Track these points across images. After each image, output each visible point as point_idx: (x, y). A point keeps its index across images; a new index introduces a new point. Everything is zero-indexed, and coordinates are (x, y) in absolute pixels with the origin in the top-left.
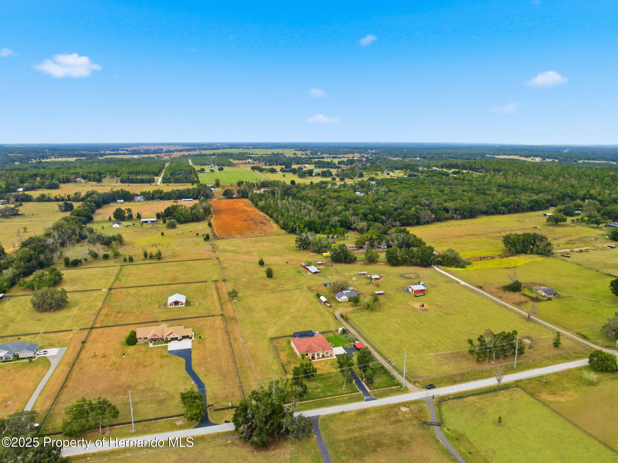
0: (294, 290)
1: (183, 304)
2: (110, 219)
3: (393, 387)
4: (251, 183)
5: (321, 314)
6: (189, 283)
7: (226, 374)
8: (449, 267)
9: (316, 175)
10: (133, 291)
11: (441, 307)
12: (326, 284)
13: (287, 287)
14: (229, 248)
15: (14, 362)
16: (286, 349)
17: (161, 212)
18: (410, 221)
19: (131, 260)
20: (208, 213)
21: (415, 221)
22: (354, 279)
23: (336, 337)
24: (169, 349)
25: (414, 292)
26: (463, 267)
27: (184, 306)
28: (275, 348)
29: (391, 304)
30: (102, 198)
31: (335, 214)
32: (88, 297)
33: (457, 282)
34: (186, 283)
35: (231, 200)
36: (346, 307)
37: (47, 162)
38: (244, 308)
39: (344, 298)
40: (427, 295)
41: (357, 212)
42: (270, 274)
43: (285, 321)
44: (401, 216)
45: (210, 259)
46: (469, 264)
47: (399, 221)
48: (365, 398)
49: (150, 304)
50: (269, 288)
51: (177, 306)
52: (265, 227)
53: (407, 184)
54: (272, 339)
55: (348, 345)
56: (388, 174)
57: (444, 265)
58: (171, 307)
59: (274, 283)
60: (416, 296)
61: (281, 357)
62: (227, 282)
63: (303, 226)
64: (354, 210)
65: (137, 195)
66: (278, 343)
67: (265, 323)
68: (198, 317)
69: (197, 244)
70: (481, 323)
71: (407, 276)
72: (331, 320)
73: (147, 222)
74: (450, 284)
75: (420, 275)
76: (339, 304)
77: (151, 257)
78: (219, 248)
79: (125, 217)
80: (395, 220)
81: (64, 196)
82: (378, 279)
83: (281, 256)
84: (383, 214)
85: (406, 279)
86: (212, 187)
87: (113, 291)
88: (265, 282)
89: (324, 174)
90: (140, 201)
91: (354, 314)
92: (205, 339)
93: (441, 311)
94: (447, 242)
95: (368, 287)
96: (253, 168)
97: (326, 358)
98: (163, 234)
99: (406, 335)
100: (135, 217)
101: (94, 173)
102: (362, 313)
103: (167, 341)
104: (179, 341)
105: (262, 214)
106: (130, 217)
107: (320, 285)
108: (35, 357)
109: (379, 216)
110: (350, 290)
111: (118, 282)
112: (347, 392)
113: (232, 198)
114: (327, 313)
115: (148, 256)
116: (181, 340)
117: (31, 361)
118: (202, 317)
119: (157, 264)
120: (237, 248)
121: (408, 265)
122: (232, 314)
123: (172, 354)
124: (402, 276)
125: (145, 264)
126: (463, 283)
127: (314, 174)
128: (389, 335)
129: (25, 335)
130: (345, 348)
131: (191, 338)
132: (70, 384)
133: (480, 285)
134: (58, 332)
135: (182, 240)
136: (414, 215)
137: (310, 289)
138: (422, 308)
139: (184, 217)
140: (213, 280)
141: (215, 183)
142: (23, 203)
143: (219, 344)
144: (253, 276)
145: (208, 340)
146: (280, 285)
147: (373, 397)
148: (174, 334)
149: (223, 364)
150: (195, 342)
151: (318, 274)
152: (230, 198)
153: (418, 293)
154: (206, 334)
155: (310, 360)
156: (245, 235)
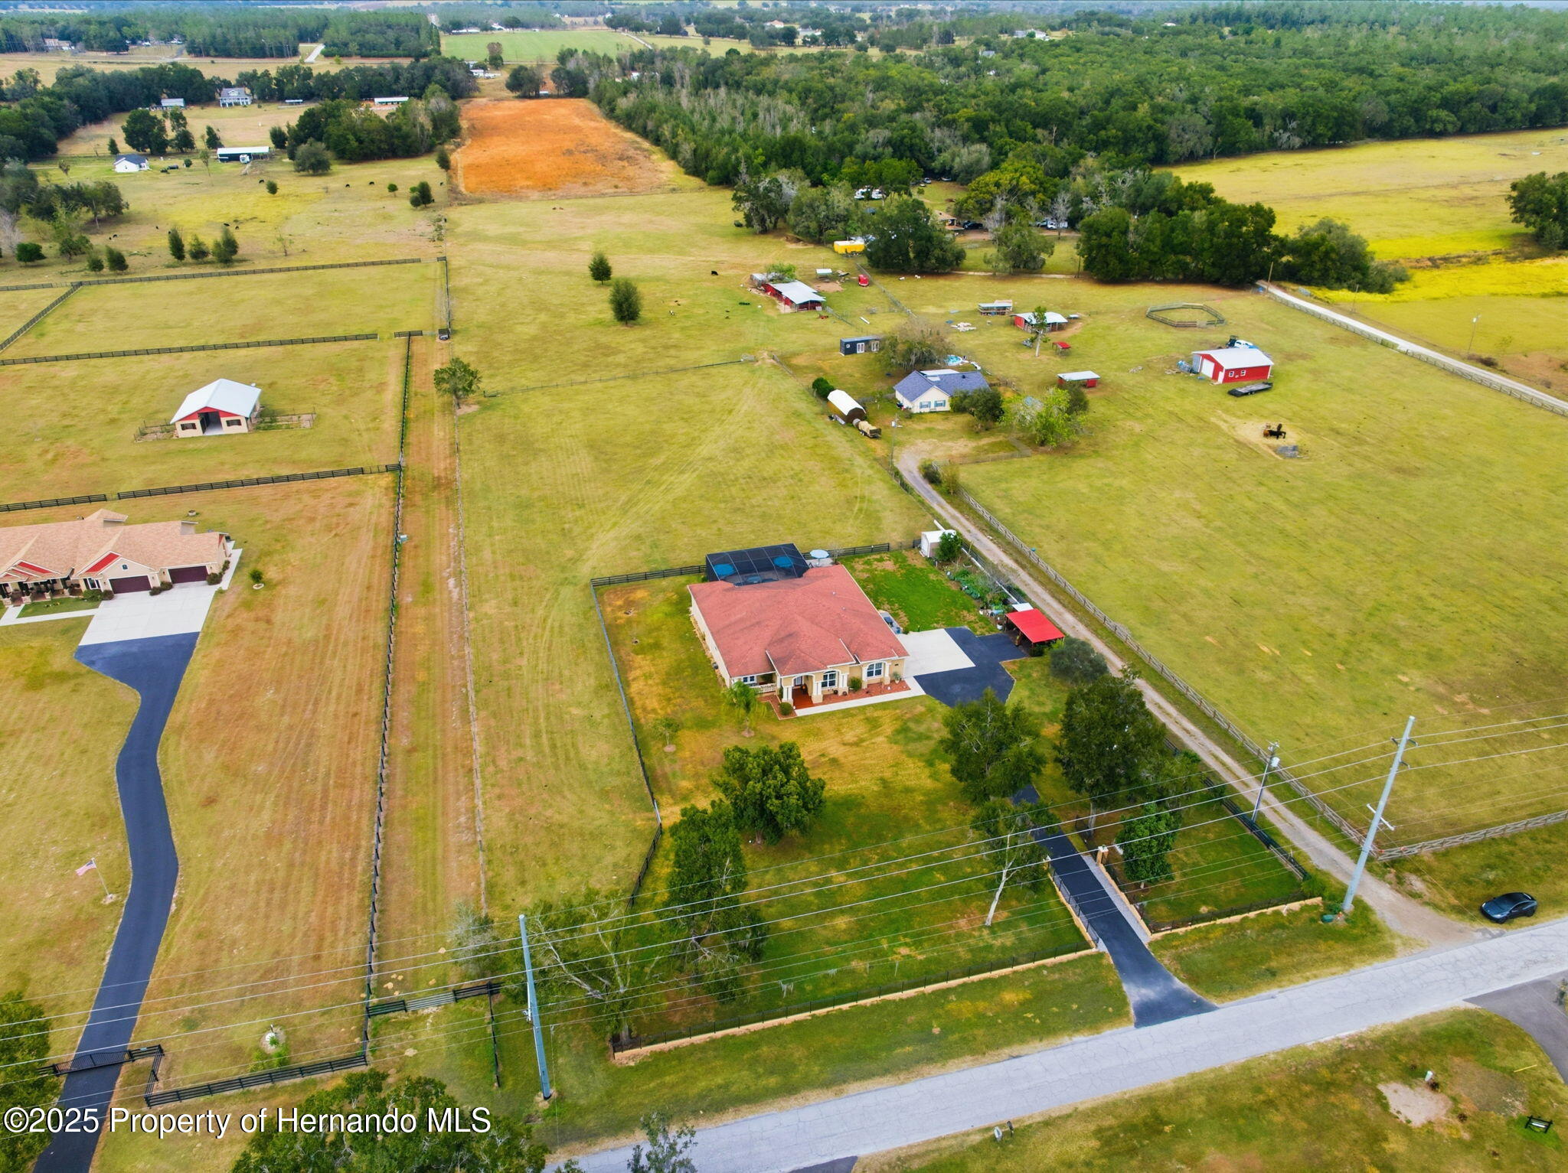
0: (723, 370)
1: (239, 423)
2: (113, 148)
3: (1284, 908)
4: (601, 54)
5: (837, 467)
6: (303, 342)
7: (325, 791)
8: (1331, 288)
10: (69, 371)
11: (1359, 441)
12: (854, 344)
13: (691, 356)
14: (493, 230)
16: (665, 642)
17: (288, 127)
19: (118, 263)
20: (445, 132)
21: (1151, 150)
22: (963, 326)
23: (912, 576)
24: (90, 638)
25: (1226, 379)
26: (1383, 288)
27: (243, 428)
28: (613, 633)
29: (1138, 428)
30: (107, 88)
31: (872, 123)
33: (1384, 344)
34: (292, 342)
35: (531, 103)
36: (942, 435)
38: (501, 439)
39: (935, 398)
40: (1280, 388)
41: (949, 116)
42: (626, 309)
43: (670, 497)
44: (1103, 133)
45: (414, 261)
48: (1135, 993)
49: (113, 421)
50: (621, 358)
51: (212, 432)
52: (631, 171)
54: (600, 585)
55: (975, 620)
56: (1031, 36)
57: (1307, 282)
58: (190, 432)
59: (643, 341)
60: (1234, 393)
61: (634, 688)
62: (456, 339)
63: (761, 159)
64: (940, 111)
65: (228, 84)
66: (630, 604)
67: (579, 503)
68: (288, 479)
69: (387, 218)
71: (1176, 316)
72: (880, 491)
73: (236, 157)
74: (1355, 349)
75: (1224, 316)
76: (915, 426)
77: (199, 255)
78: (459, 230)
79: (165, 143)
82: (1065, 326)
83: (681, 253)
84: (1041, 123)
85: (1173, 330)
86: (478, 67)
88: (603, 339)
89: (830, 40)
90: (237, 104)
91: (981, 469)
92: (282, 583)
95: (1026, 356)
97: (869, 693)
98: (273, 189)
99: (1251, 570)
100: (200, 144)
101: (102, 23)
102: (1017, 464)
103: (97, 596)
104: (155, 592)
105: (629, 135)
106: (185, 143)
107: (829, 351)
110: (952, 368)
111: (31, 338)
112: (1011, 943)
113: (538, 97)
114: (859, 460)
115: (186, 252)
116: (166, 587)
118: (303, 477)
119: (212, 280)
120: (521, 229)
121: (1165, 282)
122: (439, 467)
123: (91, 663)
124: (1153, 316)
126: (1404, 345)
128: (1164, 567)
130: (963, 640)
131: (215, 579)
133: (1485, 356)
135: (339, 206)
136: (1149, 128)
137: (785, 362)
139: (360, 141)
140: (405, 329)
141: (487, 57)
143: (342, 611)
144: (562, 316)
145: (292, 591)
146: (666, 347)
147: (1179, 984)
148: (127, 562)
149: (324, 728)
150: (231, 600)
151: (819, 308)
152: (530, 98)
153: (1241, 378)
154: (293, 558)
155: (786, 711)
156: (560, 193)
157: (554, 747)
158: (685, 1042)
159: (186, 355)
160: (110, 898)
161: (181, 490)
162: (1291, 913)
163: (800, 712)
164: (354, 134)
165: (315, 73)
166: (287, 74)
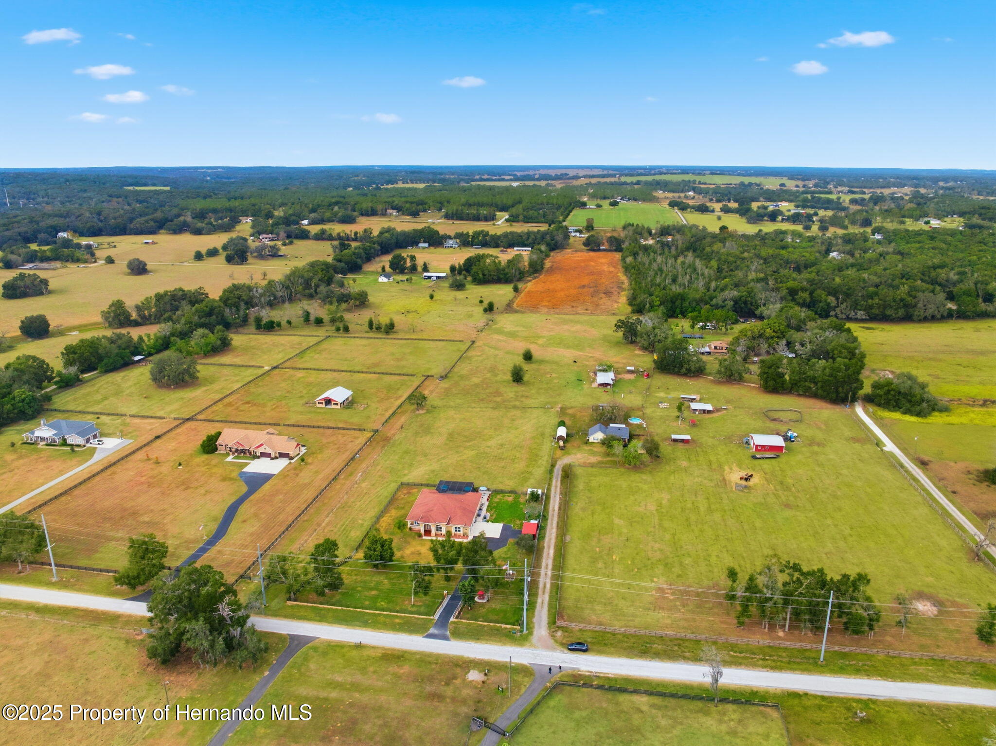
0: (534, 410)
1: (337, 404)
2: (383, 269)
3: (503, 626)
5: (534, 459)
6: (387, 374)
7: (274, 526)
8: (890, 410)
9: (783, 220)
10: (300, 374)
11: (788, 489)
13: (529, 402)
14: (510, 328)
15: (57, 448)
17: (459, 264)
18: (889, 312)
19: (346, 329)
20: (533, 272)
21: (901, 312)
22: (664, 405)
23: (515, 505)
24: (246, 469)
25: (757, 450)
27: (338, 407)
28: (393, 501)
29: (685, 464)
31: (736, 286)
32: (236, 375)
33: (878, 443)
34: (383, 373)
35: (592, 254)
36: (594, 454)
37: (387, 189)
38: (422, 426)
39: (597, 436)
40: (782, 458)
42: (515, 376)
43: (459, 459)
44: (870, 301)
45: (460, 341)
46: (945, 410)
47: (864, 310)
48: (432, 630)
49: (301, 397)
50: (499, 399)
51: (327, 407)
52: (603, 301)
53: (944, 242)
54: (405, 485)
56: (927, 223)
57: (879, 405)
58: (320, 406)
60: (754, 457)
61: (383, 519)
62: (445, 380)
63: (658, 303)
64: (776, 282)
65: (450, 238)
66: (409, 493)
67: (425, 455)
68: (339, 429)
69: (470, 317)
70: (845, 539)
71: (778, 415)
72: (540, 471)
73: (429, 277)
74: (857, 446)
75: (806, 417)
76: (586, 448)
77: (379, 328)
78: (494, 327)
79: (405, 268)
80: (855, 306)
81: (349, 233)
82: (709, 412)
83: (578, 350)
84: (834, 292)
85: (766, 421)
86: (576, 231)
87: (277, 371)
88: (502, 389)
89: (795, 219)
90: (451, 247)
91: (590, 470)
92: (310, 464)
93: (777, 496)
94: (940, 360)
96: (673, 204)
97: (454, 537)
98: (432, 297)
99: (651, 530)
100: (420, 269)
101: (412, 203)
102: (609, 470)
103: (256, 457)
104: (272, 459)
105: (624, 278)
106: (414, 268)
107: (587, 408)
108: (84, 446)
109: (823, 296)
110: (625, 424)
111: (297, 359)
112: (414, 609)
113: (599, 250)
114: (546, 458)
115: (374, 327)
116: (276, 458)
117: (73, 451)
118: (345, 429)
119: (377, 340)
120: (522, 329)
121: (799, 395)
122: (391, 433)
123: (241, 477)
124: (766, 414)
125: (361, 338)
126: (890, 446)
127: (780, 218)
128: (617, 521)
129: (109, 414)
130: (506, 529)
131: (291, 458)
132: (76, 492)
133: (926, 459)
134: (148, 417)
135: (454, 308)
136: (903, 300)
137: (563, 411)
138: (743, 482)
139: (484, 275)
140: (429, 374)
141: (585, 224)
142: (295, 241)
143: (321, 476)
144: (496, 375)
145: (312, 467)
146: (522, 396)
147: (448, 633)
148: (267, 448)
149: (288, 509)
150: (292, 465)
151: (609, 387)
152: (594, 250)
153: (765, 450)
154: (320, 456)
155: (420, 536)
156: (557, 311)
157: (344, 529)
158: (306, 604)
159: (344, 374)
160: (205, 537)
161: (304, 426)
162: (506, 628)
163: (424, 537)
164: (483, 271)
165: (490, 233)
166: (477, 234)
